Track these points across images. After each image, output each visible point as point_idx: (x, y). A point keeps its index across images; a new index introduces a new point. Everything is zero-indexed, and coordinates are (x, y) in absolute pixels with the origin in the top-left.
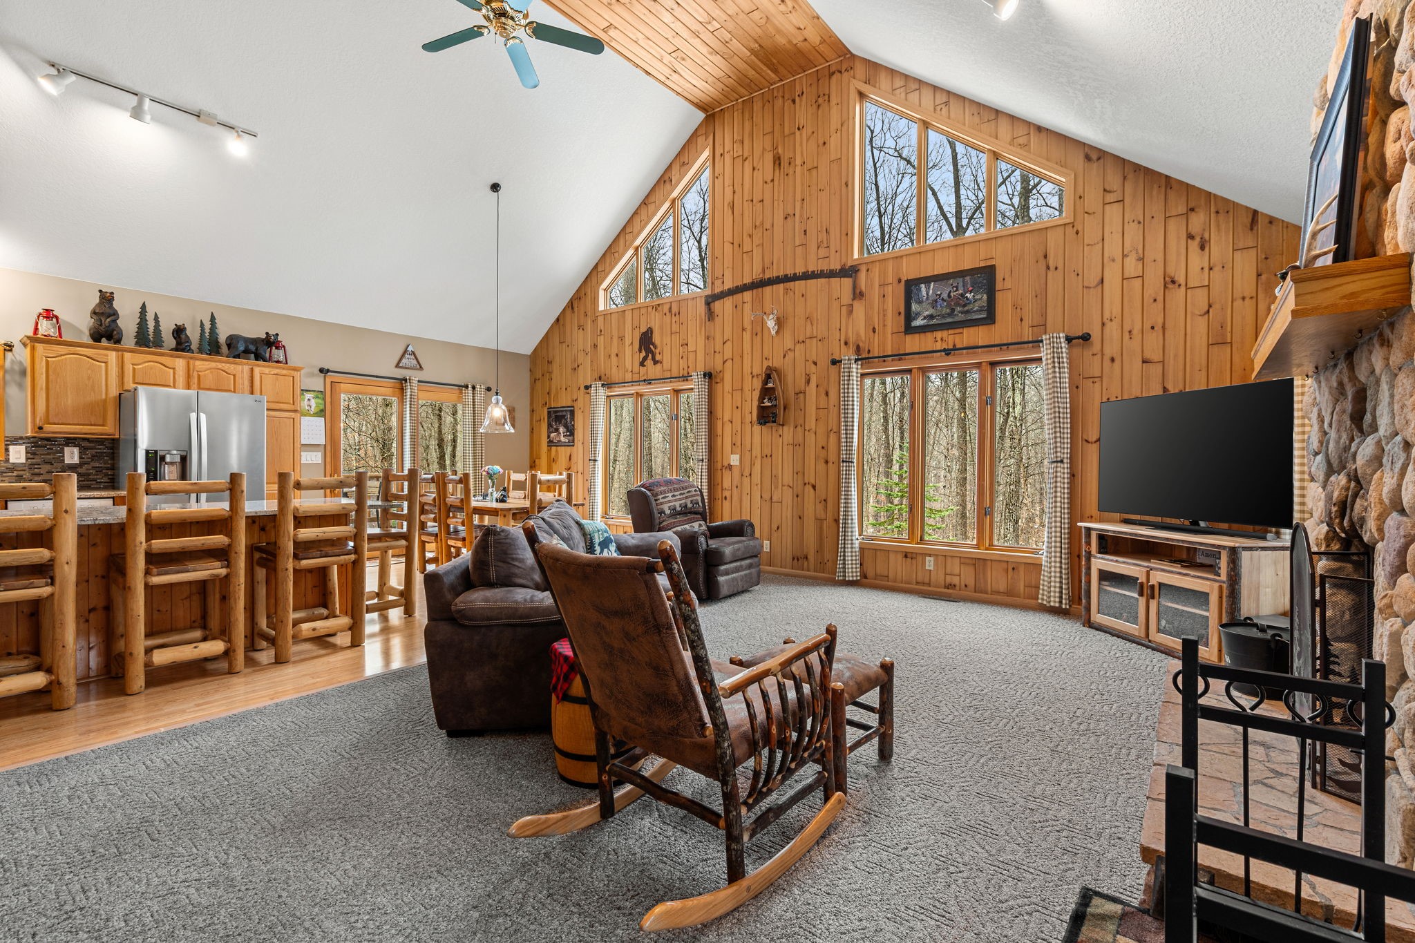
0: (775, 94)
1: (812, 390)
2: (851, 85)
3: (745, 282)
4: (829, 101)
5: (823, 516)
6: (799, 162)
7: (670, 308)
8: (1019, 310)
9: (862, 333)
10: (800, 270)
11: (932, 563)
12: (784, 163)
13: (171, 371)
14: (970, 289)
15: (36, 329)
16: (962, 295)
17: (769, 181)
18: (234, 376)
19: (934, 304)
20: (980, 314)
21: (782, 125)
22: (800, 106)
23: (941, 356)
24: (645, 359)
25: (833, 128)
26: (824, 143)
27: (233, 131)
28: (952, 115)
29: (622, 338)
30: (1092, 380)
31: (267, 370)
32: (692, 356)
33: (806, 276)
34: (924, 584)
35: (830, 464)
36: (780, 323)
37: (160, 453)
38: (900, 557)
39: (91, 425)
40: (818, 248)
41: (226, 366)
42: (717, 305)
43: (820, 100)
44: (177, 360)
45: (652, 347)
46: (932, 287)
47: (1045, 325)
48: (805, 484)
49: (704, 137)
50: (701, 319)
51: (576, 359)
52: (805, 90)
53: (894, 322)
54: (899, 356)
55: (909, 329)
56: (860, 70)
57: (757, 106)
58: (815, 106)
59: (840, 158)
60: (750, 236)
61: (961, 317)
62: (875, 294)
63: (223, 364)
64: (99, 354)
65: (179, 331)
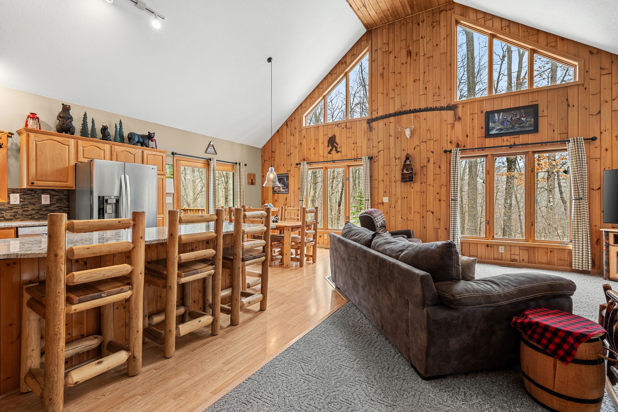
0: (408, 21)
1: (431, 166)
2: (453, 17)
3: (390, 113)
4: (439, 24)
5: (438, 227)
6: (422, 53)
7: (346, 125)
8: (552, 126)
9: (460, 137)
10: (423, 106)
11: (503, 249)
12: (413, 54)
13: (103, 151)
14: (524, 116)
15: (27, 125)
16: (519, 119)
17: (404, 63)
18: (134, 155)
19: (502, 123)
20: (530, 128)
21: (412, 36)
22: (423, 26)
23: (507, 148)
24: (331, 150)
25: (442, 37)
26: (437, 45)
27: (153, 15)
28: (512, 31)
29: (317, 140)
30: (595, 160)
31: (150, 152)
32: (359, 149)
33: (427, 110)
34: (498, 259)
35: (442, 202)
36: (412, 133)
37: (106, 198)
38: (484, 247)
39: (60, 182)
40: (434, 96)
41: (130, 150)
42: (374, 124)
43: (434, 24)
44: (106, 145)
45: (335, 144)
46: (501, 115)
47: (567, 133)
48: (427, 211)
49: (366, 42)
50: (365, 131)
51: (289, 150)
52: (425, 19)
53: (479, 132)
54: (483, 149)
55: (488, 135)
56: (458, 10)
57: (397, 27)
58: (431, 27)
59: (446, 52)
60: (393, 90)
61: (518, 129)
62: (468, 119)
63: (129, 148)
64: (65, 141)
65: (104, 129)
